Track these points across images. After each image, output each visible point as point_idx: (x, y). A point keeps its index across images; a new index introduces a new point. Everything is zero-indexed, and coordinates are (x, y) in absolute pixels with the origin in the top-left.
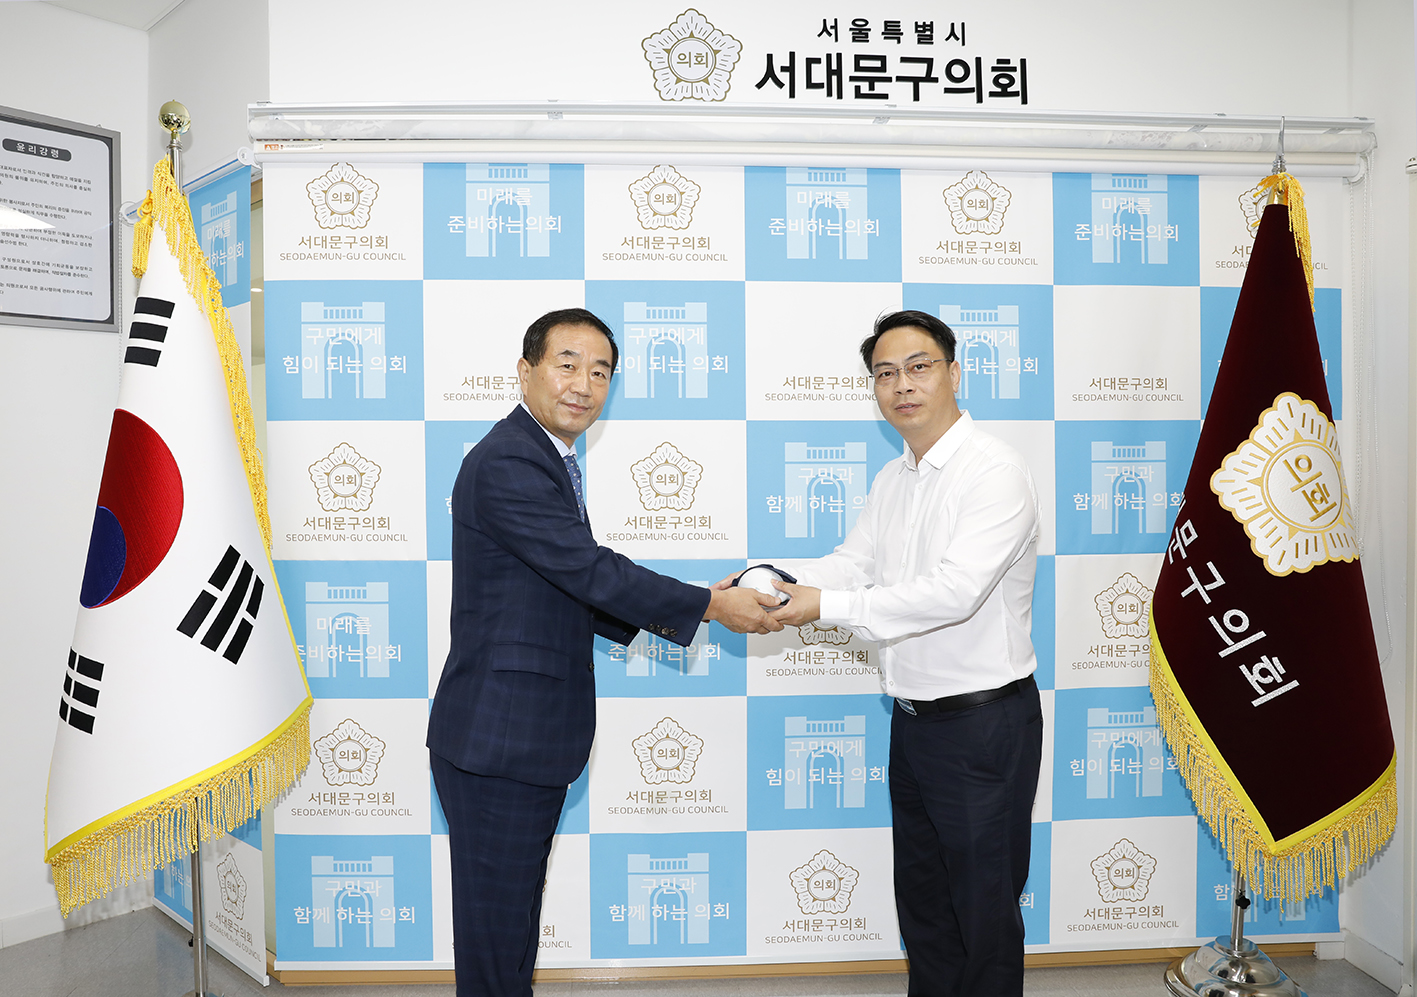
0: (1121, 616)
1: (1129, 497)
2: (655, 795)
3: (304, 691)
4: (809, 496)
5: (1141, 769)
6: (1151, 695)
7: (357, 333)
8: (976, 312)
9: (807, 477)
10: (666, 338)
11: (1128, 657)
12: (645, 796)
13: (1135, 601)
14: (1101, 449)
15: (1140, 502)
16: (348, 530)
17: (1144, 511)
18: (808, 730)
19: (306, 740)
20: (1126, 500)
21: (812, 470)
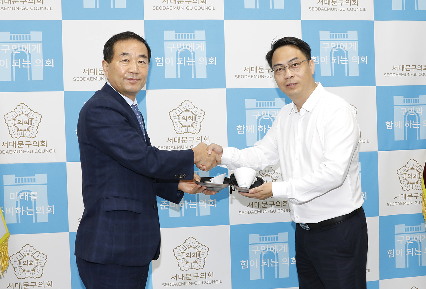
0: (410, 180)
1: (412, 122)
2: (185, 276)
3: (5, 230)
4: (258, 125)
5: (421, 253)
6: (423, 217)
7: (27, 47)
8: (337, 34)
9: (256, 116)
10: (185, 48)
11: (414, 199)
12: (181, 277)
13: (416, 172)
14: (398, 100)
15: (417, 125)
16: (25, 148)
17: (419, 129)
18: (260, 241)
19: (6, 255)
20: (411, 124)
21: (259, 112)
